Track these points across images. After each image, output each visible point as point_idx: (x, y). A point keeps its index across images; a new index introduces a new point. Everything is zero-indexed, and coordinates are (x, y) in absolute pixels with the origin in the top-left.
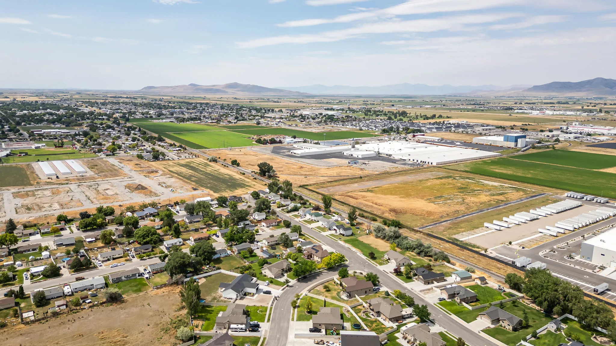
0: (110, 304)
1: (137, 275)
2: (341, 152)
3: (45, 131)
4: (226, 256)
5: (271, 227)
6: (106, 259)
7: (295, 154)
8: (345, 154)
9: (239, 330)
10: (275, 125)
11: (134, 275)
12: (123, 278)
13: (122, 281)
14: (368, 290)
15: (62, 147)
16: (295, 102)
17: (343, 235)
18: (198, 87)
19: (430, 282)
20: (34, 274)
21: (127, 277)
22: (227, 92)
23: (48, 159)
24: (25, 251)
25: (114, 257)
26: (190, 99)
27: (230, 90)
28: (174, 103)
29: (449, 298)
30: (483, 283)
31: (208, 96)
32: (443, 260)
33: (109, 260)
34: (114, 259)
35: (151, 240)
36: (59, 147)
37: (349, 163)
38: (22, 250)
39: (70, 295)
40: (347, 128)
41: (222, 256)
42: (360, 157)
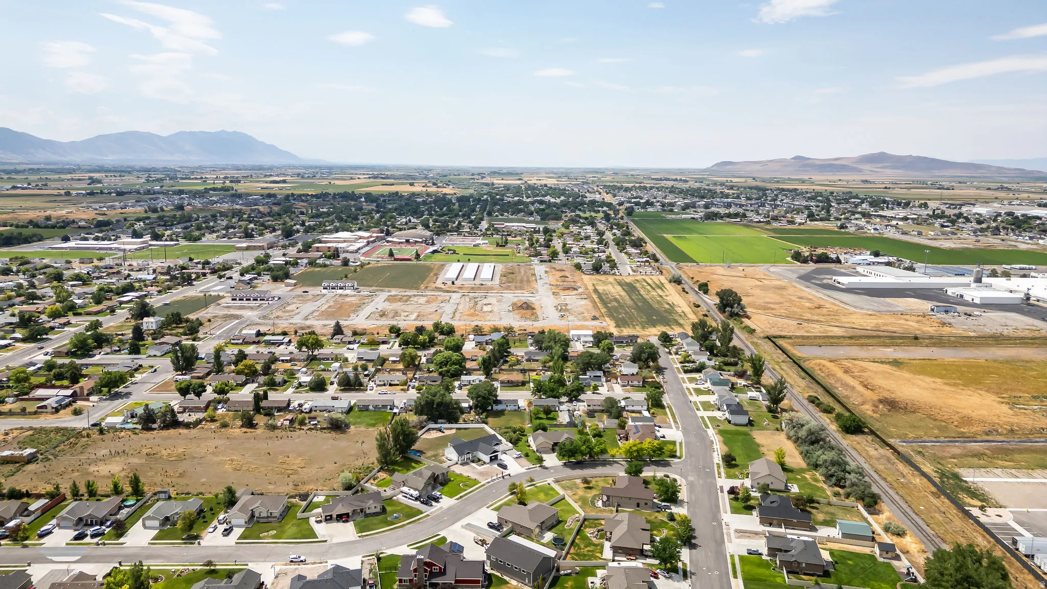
0: (329, 431)
1: (389, 407)
2: (942, 289)
3: (507, 224)
4: (515, 410)
5: (629, 387)
6: (382, 383)
7: (839, 283)
8: (949, 293)
9: (408, 496)
10: (872, 231)
11: (385, 406)
12: (371, 407)
13: (367, 410)
14: (642, 503)
15: (504, 246)
16: (989, 189)
17: (729, 422)
18: (808, 162)
19: (775, 522)
20: (303, 384)
21: (376, 407)
22: (860, 171)
23: (469, 260)
24: (323, 359)
25: (392, 383)
26: (778, 182)
27: (866, 167)
28: (738, 189)
29: (769, 555)
30: (885, 555)
31: (816, 177)
32: (861, 498)
33: (384, 385)
34: (391, 385)
35: (448, 371)
36: (501, 246)
37: (932, 310)
38: (322, 357)
39: (306, 413)
40: (1037, 244)
41: (509, 408)
42: (977, 301)
